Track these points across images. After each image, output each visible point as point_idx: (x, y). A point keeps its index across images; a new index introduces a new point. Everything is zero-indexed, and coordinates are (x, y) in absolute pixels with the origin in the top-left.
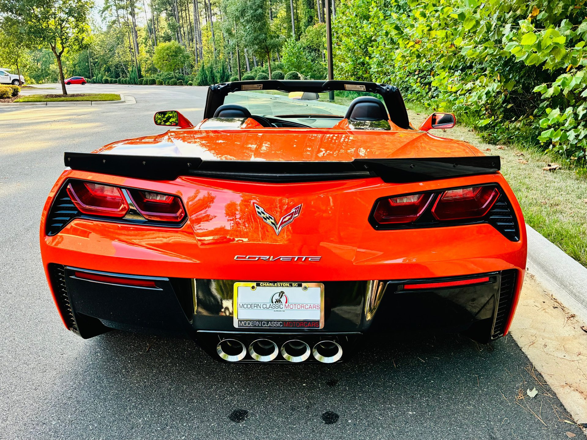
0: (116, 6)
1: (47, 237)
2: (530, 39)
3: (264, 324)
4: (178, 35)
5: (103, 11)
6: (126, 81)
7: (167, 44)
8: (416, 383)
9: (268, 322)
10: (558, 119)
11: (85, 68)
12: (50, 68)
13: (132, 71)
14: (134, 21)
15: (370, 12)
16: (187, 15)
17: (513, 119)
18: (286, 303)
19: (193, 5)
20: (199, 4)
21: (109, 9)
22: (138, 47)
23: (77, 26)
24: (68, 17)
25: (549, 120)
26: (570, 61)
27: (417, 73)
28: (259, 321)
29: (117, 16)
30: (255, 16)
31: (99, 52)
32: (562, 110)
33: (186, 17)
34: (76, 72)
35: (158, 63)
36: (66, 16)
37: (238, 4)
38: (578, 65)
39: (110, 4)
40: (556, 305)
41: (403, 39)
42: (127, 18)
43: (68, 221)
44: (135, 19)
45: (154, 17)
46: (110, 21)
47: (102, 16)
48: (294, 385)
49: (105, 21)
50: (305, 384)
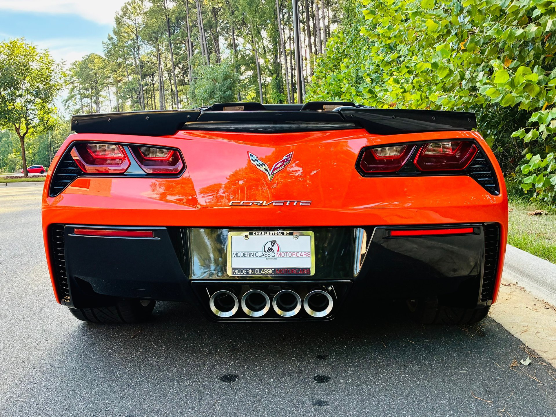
0: (80, 94)
1: (49, 198)
2: (503, 78)
3: (257, 271)
5: (67, 101)
8: (407, 357)
9: (260, 269)
10: (539, 165)
11: (45, 157)
12: (9, 157)
14: (98, 109)
15: (341, 88)
16: (153, 102)
18: (278, 251)
19: (159, 92)
20: (165, 91)
21: (73, 99)
23: (43, 107)
24: (35, 98)
25: (530, 166)
26: (544, 99)
28: (252, 269)
29: (80, 104)
30: (224, 97)
31: (60, 140)
32: (543, 157)
33: (152, 105)
34: (35, 161)
36: (33, 98)
37: (207, 86)
38: (553, 102)
39: (75, 93)
40: (547, 307)
41: (378, 102)
42: (91, 107)
43: (69, 182)
44: (99, 108)
45: (118, 105)
46: (74, 110)
47: (65, 105)
48: (283, 359)
49: (69, 110)
50: (294, 358)
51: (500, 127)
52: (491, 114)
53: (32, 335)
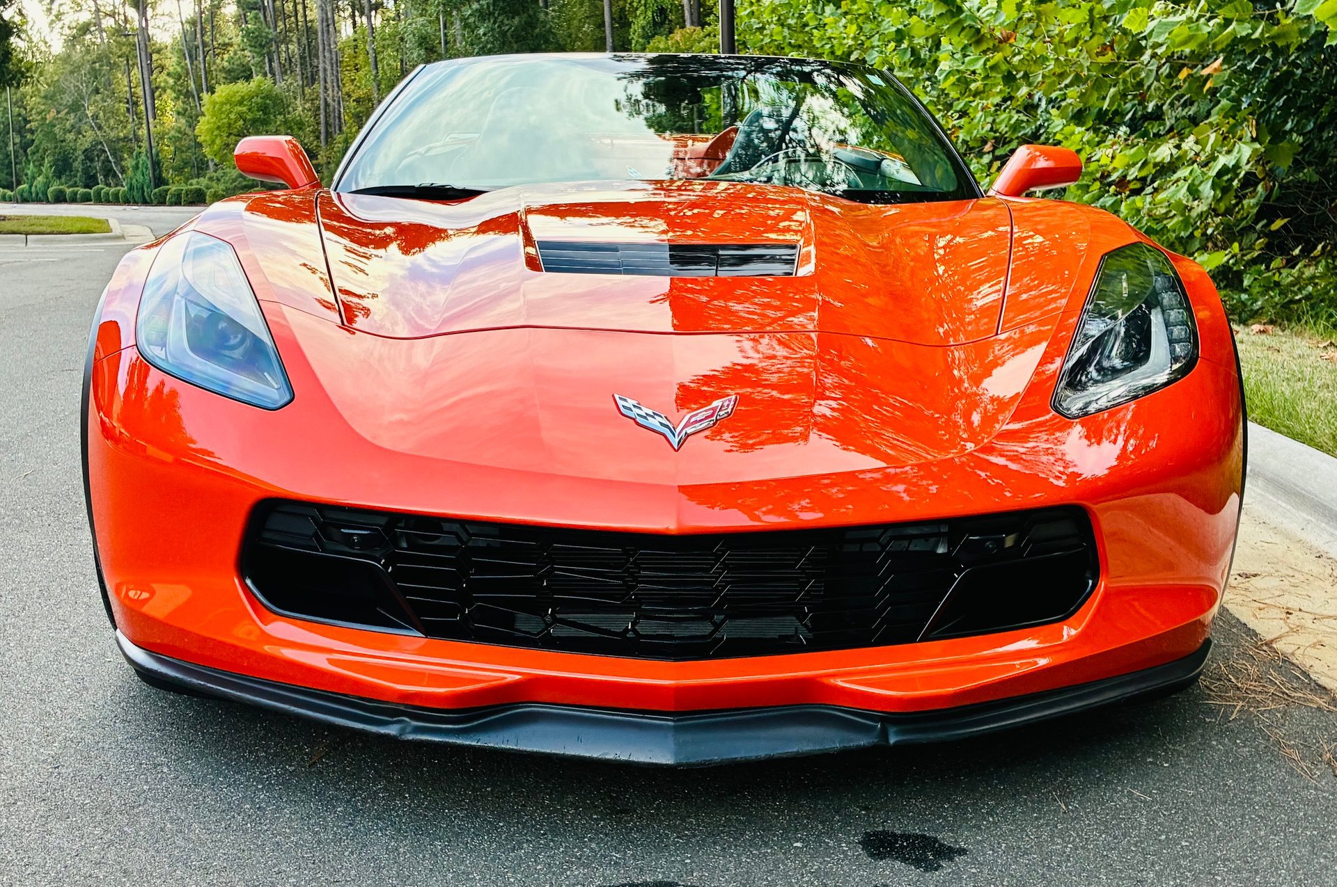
4: (270, 65)
6: (116, 195)
7: (241, 87)
8: (1136, 845)
13: (136, 167)
14: (144, 25)
17: (1297, 252)
22: (153, 99)
27: (988, 148)
29: (93, 9)
33: (297, 14)
35: (213, 142)
41: (963, 29)
42: (122, 17)
44: (146, 20)
45: (202, 13)
46: (74, 24)
47: (50, 10)
48: (766, 845)
49: (60, 24)
50: (799, 844)
51: (1325, 112)
52: (1299, 72)
53: (10, 749)
